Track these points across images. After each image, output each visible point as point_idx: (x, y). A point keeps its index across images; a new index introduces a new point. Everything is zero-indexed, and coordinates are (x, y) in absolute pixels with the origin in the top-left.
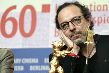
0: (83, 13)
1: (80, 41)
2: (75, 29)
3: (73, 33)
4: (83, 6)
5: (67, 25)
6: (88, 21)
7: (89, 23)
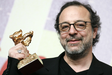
0: (91, 20)
1: (77, 51)
2: (76, 34)
3: (72, 38)
4: (95, 12)
5: (69, 27)
6: (95, 31)
7: (94, 34)
